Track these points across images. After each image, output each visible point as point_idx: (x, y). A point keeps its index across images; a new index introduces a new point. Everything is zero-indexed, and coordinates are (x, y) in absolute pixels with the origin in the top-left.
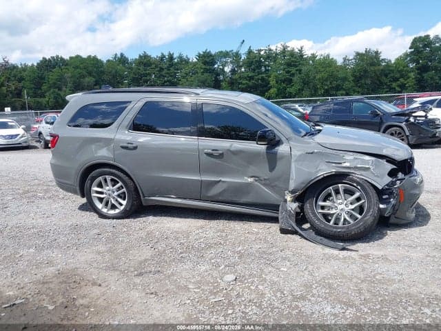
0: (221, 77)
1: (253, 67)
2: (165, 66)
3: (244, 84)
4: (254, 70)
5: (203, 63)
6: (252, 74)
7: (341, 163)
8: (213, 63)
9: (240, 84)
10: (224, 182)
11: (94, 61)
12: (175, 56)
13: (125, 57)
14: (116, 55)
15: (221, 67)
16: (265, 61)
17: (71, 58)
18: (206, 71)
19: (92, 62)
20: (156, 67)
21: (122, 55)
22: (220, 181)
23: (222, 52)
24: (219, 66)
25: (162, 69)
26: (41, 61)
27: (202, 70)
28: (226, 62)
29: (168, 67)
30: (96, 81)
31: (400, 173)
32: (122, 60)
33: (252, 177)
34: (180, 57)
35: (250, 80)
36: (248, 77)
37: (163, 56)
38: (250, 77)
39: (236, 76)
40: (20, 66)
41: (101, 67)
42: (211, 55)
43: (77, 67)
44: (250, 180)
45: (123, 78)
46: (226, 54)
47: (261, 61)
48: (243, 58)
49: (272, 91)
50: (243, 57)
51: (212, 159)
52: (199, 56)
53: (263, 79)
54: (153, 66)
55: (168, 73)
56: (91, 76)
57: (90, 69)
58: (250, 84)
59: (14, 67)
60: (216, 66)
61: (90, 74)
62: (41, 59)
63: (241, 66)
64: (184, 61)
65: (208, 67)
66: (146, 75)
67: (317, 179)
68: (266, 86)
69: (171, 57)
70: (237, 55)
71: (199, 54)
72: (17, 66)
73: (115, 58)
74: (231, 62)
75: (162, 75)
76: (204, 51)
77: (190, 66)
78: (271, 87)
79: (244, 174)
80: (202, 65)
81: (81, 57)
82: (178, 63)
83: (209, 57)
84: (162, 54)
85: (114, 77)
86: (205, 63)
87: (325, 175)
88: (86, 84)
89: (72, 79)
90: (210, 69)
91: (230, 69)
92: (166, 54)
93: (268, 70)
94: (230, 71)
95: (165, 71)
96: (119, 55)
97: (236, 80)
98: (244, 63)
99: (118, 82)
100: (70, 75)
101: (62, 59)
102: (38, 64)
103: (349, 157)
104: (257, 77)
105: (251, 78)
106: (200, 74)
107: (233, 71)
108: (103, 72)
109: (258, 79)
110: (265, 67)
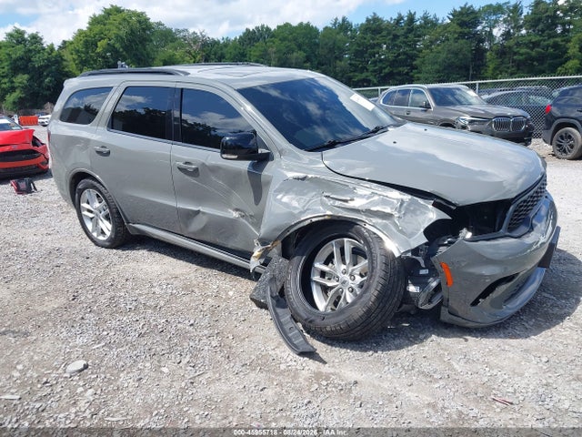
0: (486, 45)
1: (540, 27)
2: (401, 32)
3: (522, 55)
4: (543, 31)
5: (458, 24)
6: (538, 38)
7: (346, 201)
8: (475, 23)
9: (515, 53)
10: (204, 213)
11: (307, 30)
12: (417, 17)
13: (348, 22)
14: (336, 19)
15: (488, 29)
16: (565, 15)
17: (279, 27)
18: (462, 35)
19: (304, 31)
20: (389, 34)
21: (344, 20)
22: (199, 211)
23: (491, 5)
24: (484, 27)
25: (396, 37)
26: (244, 34)
27: (456, 36)
28: (496, 21)
29: (406, 33)
30: (307, 56)
31: (465, 230)
32: (344, 26)
33: (237, 210)
34: (425, 18)
35: (532, 49)
36: (530, 42)
37: (400, 18)
38: (533, 43)
39: (511, 42)
40: (222, 42)
41: (316, 37)
42: (473, 12)
43: (283, 39)
44: (235, 215)
45: (342, 51)
46: (498, 9)
47: (556, 17)
48: (525, 13)
49: (570, 64)
50: (526, 11)
51: (187, 177)
52: (455, 14)
53: (556, 46)
54: (384, 33)
55: (404, 42)
56: (300, 50)
57: (301, 40)
58: (533, 53)
59: (215, 43)
60: (479, 28)
61: (300, 47)
62: (244, 31)
63: (521, 27)
64: (429, 24)
65: (466, 30)
66: (373, 46)
67: (301, 225)
68: (561, 57)
69: (411, 18)
70: (516, 9)
71: (455, 11)
72: (219, 41)
73: (335, 24)
74: (505, 21)
75: (396, 45)
76: (463, 6)
77: (439, 30)
78: (568, 59)
79: (227, 204)
80: (457, 27)
81: (291, 25)
82: (421, 26)
83: (468, 15)
84: (400, 15)
85: (331, 50)
86: (462, 24)
87: (314, 220)
88: (294, 61)
89: (278, 55)
90: (469, 33)
91: (501, 32)
92: (405, 14)
93: (568, 31)
94: (502, 35)
95: (401, 39)
96: (340, 20)
97: (510, 48)
98: (526, 21)
99: (336, 58)
100: (274, 50)
101: (268, 29)
102: (240, 37)
103: (364, 190)
104: (546, 43)
105: (536, 44)
106: (451, 41)
107: (507, 35)
108: (317, 45)
109: (548, 46)
110: (563, 25)
